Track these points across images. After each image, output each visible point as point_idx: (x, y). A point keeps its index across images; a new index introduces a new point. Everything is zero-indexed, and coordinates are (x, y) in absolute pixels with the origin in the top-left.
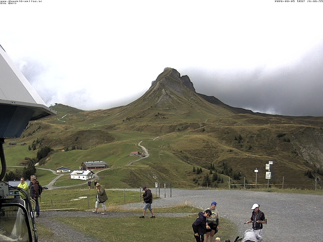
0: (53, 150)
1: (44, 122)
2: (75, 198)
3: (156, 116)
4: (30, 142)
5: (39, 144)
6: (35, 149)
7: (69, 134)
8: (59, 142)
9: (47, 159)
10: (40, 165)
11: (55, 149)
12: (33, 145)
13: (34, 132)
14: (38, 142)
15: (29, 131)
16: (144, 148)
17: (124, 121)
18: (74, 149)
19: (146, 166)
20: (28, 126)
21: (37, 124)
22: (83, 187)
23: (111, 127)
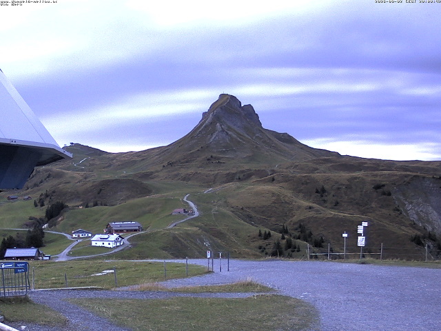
0: (67, 206)
1: (55, 167)
2: (98, 272)
3: (208, 160)
4: (36, 196)
5: (48, 199)
6: (42, 205)
7: (89, 185)
8: (76, 195)
9: (60, 219)
10: (50, 227)
11: (70, 205)
12: (40, 199)
13: (41, 182)
14: (47, 196)
15: (35, 180)
16: (191, 204)
17: (164, 166)
18: (96, 204)
19: (195, 229)
20: (34, 173)
21: (46, 171)
22: (109, 257)
23: (147, 176)
